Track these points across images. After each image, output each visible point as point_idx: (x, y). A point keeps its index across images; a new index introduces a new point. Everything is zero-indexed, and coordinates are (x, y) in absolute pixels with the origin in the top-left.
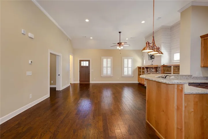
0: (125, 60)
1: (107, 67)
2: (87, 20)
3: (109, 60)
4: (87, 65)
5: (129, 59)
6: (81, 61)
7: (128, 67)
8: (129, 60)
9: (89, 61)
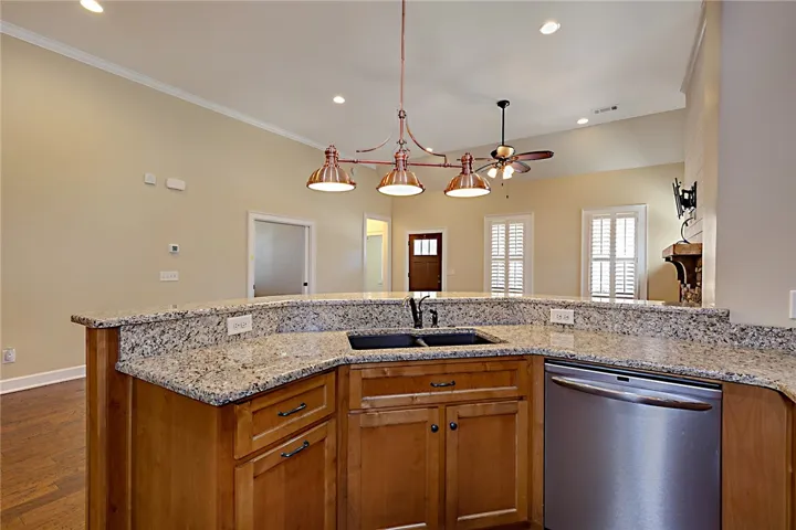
0: (596, 223)
1: (507, 259)
2: (339, 100)
3: (517, 229)
4: (434, 252)
5: (620, 217)
6: (413, 237)
7: (612, 259)
8: (620, 222)
9: (438, 237)
